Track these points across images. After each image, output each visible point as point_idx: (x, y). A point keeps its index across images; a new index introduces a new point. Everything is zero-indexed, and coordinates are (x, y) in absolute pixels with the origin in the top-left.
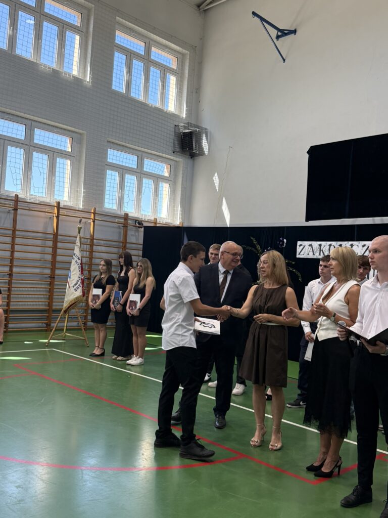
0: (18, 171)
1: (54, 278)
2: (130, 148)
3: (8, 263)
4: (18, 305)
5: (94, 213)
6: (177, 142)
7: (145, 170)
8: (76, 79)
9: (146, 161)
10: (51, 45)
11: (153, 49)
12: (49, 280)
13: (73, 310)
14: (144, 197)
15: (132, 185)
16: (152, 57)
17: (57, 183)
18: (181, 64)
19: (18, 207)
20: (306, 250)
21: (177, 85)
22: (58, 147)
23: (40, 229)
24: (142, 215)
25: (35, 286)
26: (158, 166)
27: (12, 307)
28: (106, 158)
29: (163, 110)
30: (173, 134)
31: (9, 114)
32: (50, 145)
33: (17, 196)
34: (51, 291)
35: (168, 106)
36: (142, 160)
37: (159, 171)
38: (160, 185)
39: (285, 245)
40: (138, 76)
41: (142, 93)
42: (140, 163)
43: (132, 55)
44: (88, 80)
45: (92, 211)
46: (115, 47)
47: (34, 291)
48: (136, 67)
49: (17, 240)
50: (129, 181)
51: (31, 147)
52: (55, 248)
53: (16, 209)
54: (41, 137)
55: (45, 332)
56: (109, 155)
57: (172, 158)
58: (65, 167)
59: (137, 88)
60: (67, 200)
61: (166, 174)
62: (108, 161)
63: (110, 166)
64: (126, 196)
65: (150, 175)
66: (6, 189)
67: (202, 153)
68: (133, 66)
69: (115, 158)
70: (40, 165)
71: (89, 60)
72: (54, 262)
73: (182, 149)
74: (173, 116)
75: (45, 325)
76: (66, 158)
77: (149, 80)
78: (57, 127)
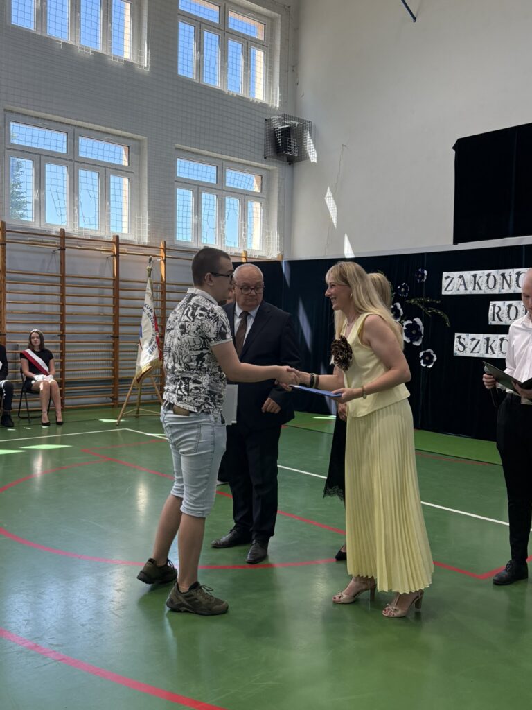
0: (61, 197)
1: (118, 337)
2: (206, 156)
3: (58, 320)
4: (75, 374)
5: (165, 249)
6: (269, 143)
7: (227, 185)
8: (128, 64)
9: (229, 174)
10: (94, 19)
11: (231, 15)
12: (111, 340)
13: (147, 379)
14: (228, 222)
15: (211, 208)
16: (230, 26)
17: (113, 210)
18: (270, 32)
19: (66, 245)
20: (455, 283)
21: (266, 61)
22: (111, 161)
23: (97, 273)
24: (227, 247)
25: (94, 349)
26: (244, 178)
27: (67, 378)
28: (175, 171)
29: (248, 99)
30: (263, 131)
31: (45, 119)
32: (100, 159)
33: (63, 231)
34: (115, 355)
35: (254, 93)
36: (223, 172)
37: (246, 185)
38: (249, 205)
39: (425, 278)
40: (213, 53)
41: (218, 78)
42: (221, 177)
43: (203, 25)
44: (146, 65)
45: (162, 246)
46: (179, 16)
47: (94, 355)
48: (209, 41)
49: (68, 290)
50: (208, 202)
51: (76, 163)
52: (116, 298)
53: (62, 249)
54: (89, 148)
55: (111, 409)
56: (178, 168)
57: (263, 165)
58: (122, 187)
59: (212, 71)
60: (127, 232)
61: (257, 189)
62: (178, 175)
63: (182, 182)
64: (204, 223)
65: (235, 193)
66: (47, 222)
67: (303, 156)
68: (205, 41)
69: (187, 170)
70: (90, 187)
71: (145, 36)
72: (116, 316)
73: (277, 153)
74: (262, 106)
75: (111, 400)
76: (122, 175)
77: (227, 60)
78: (108, 133)
